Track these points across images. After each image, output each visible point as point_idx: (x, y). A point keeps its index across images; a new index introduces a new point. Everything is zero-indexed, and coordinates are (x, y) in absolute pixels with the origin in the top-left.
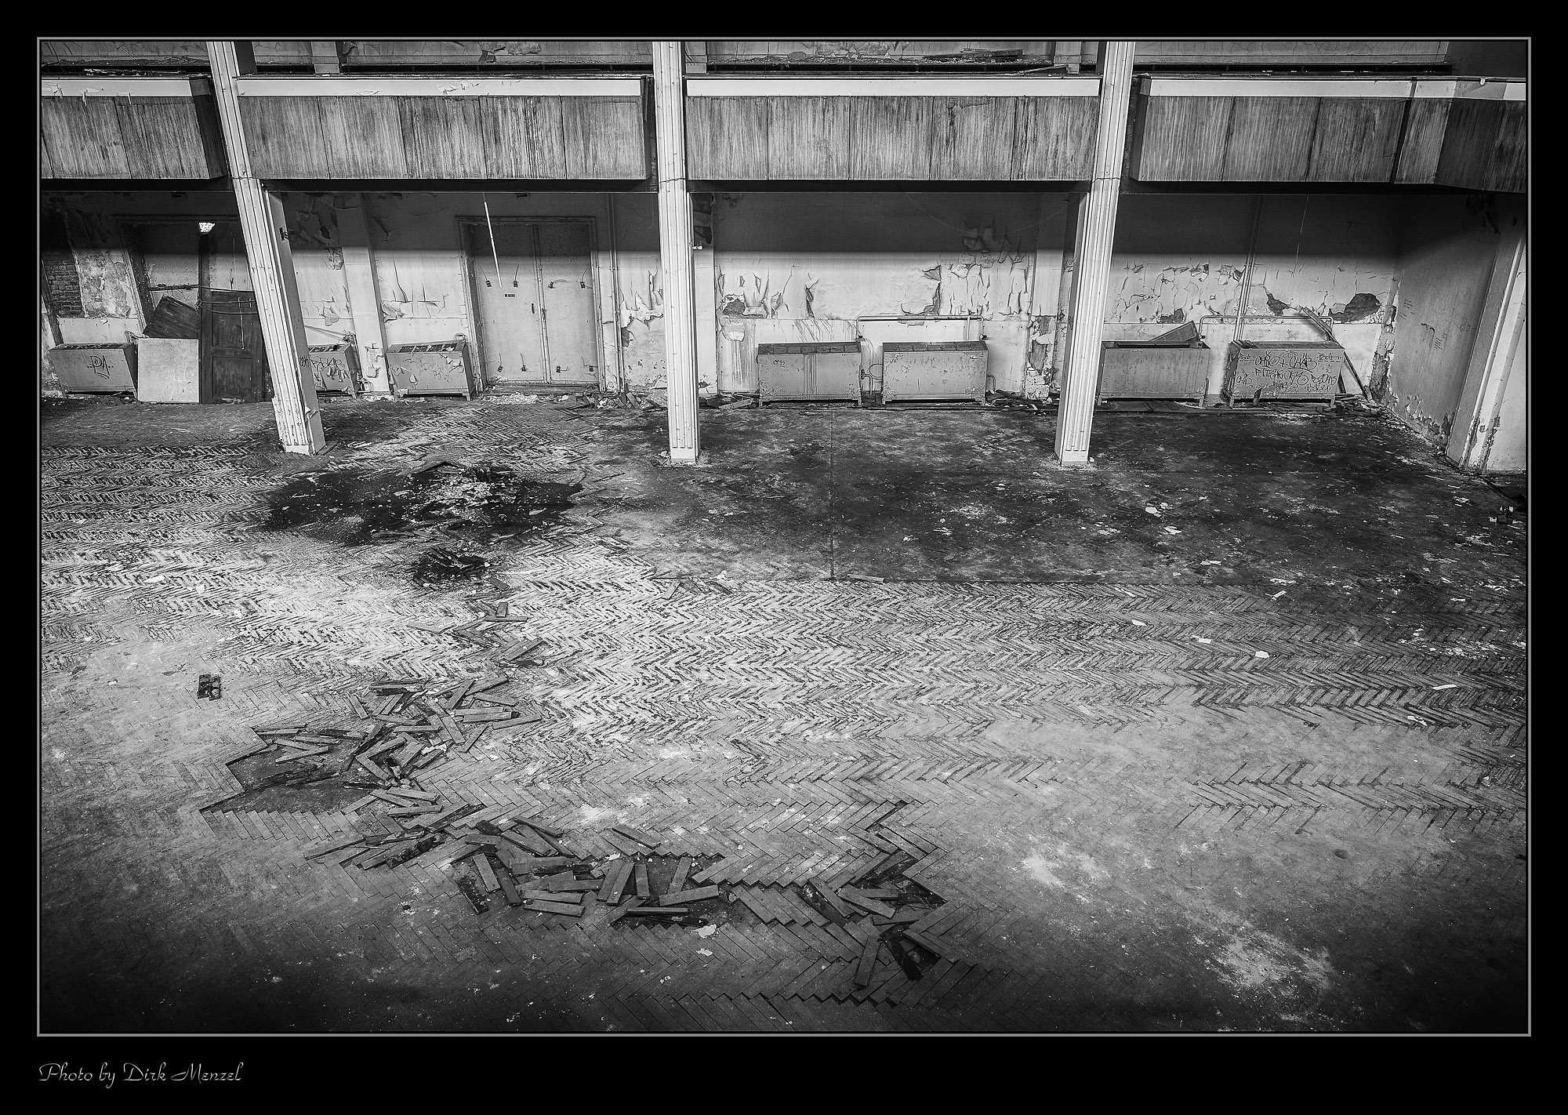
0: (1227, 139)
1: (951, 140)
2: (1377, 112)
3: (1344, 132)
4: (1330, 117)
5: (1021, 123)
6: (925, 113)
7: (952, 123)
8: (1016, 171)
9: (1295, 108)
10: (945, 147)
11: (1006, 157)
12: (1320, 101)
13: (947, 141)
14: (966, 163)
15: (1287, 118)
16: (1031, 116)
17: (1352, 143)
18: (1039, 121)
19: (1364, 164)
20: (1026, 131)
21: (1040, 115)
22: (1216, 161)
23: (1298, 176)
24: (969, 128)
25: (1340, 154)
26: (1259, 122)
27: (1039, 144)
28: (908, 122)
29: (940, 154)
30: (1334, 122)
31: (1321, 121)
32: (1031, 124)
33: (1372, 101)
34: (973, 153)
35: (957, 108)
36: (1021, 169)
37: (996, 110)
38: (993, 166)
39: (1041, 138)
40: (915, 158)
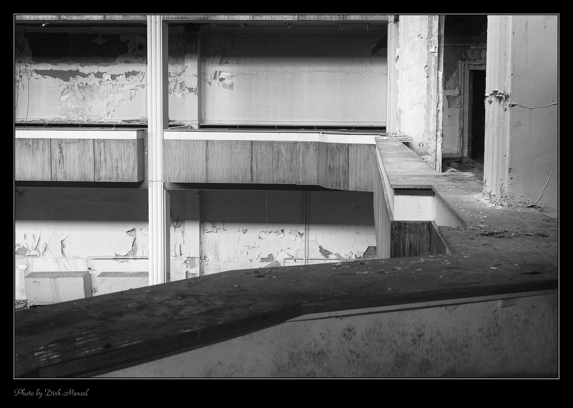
0: (207, 161)
1: (62, 160)
2: (283, 148)
3: (267, 158)
4: (259, 150)
5: (97, 152)
6: (46, 147)
7: (61, 152)
8: (97, 177)
9: (239, 146)
10: (58, 164)
11: (91, 170)
12: (252, 142)
13: (59, 161)
14: (70, 172)
15: (236, 151)
16: (102, 149)
17: (273, 164)
18: (107, 151)
19: (281, 175)
20: (100, 156)
21: (106, 148)
22: (203, 173)
23: (247, 180)
24: (70, 154)
25: (267, 169)
26: (222, 153)
27: (108, 163)
28: (38, 151)
29: (56, 167)
30: (261, 153)
31: (254, 152)
32: (102, 153)
33: (279, 143)
34: (74, 167)
35: (63, 145)
36: (99, 176)
37: (84, 145)
38: (85, 175)
39: (108, 160)
40: (43, 170)
